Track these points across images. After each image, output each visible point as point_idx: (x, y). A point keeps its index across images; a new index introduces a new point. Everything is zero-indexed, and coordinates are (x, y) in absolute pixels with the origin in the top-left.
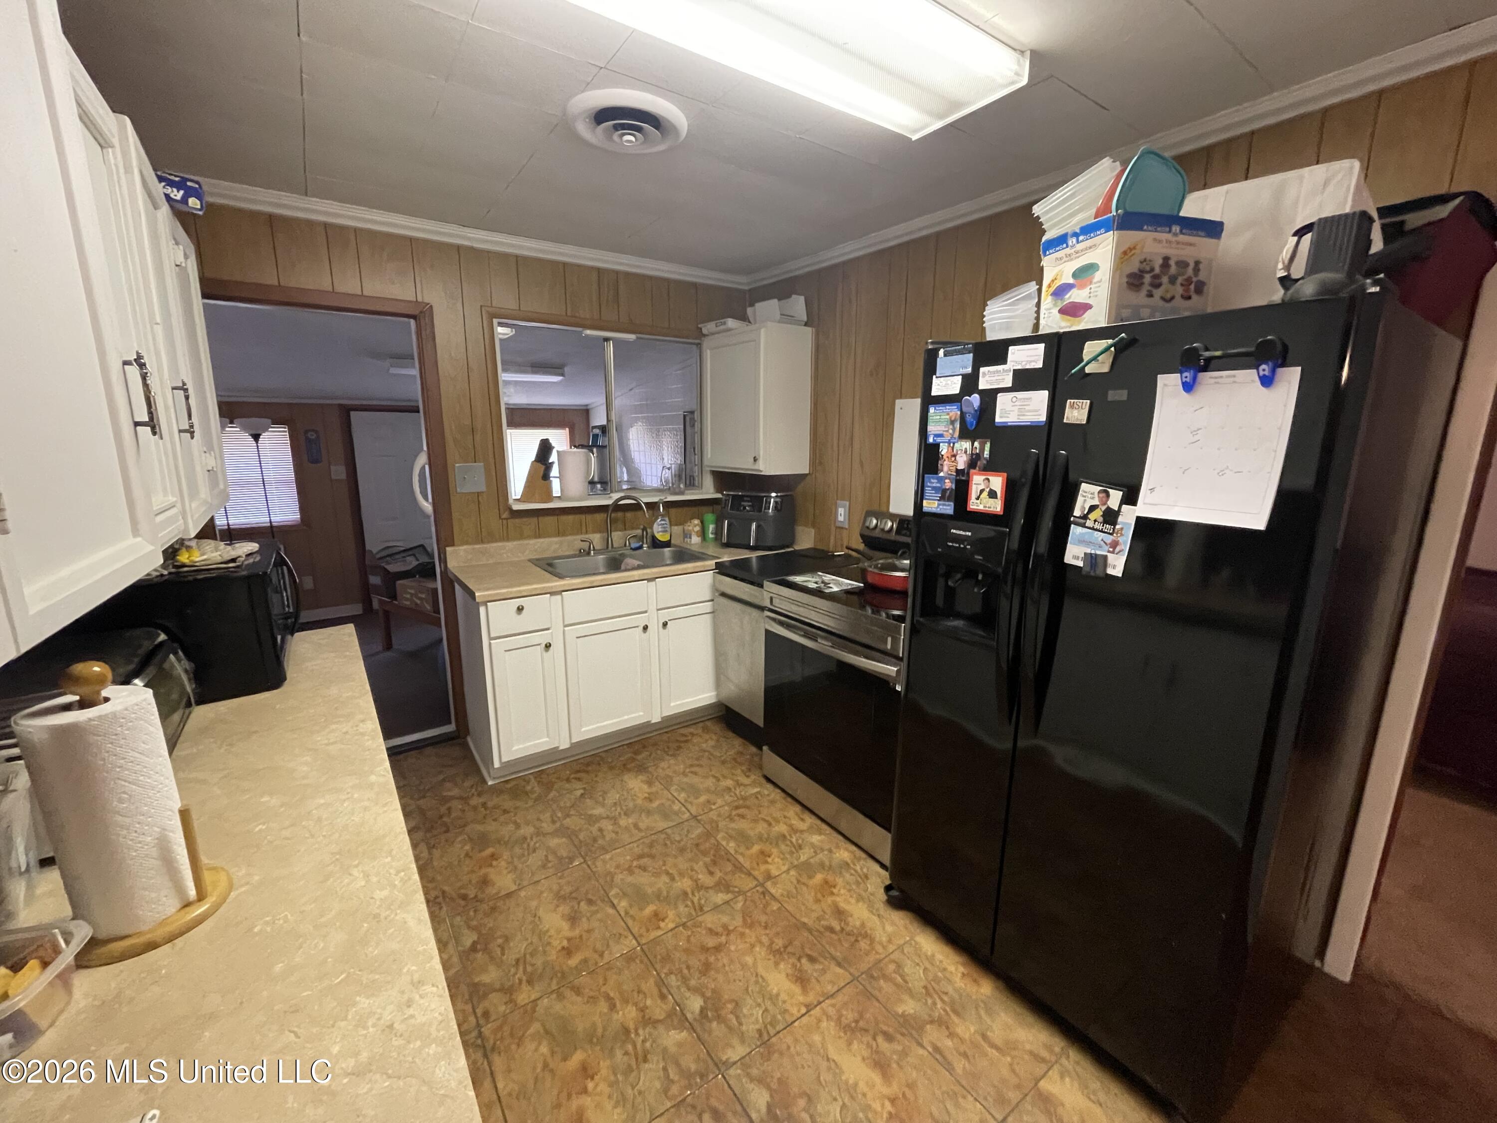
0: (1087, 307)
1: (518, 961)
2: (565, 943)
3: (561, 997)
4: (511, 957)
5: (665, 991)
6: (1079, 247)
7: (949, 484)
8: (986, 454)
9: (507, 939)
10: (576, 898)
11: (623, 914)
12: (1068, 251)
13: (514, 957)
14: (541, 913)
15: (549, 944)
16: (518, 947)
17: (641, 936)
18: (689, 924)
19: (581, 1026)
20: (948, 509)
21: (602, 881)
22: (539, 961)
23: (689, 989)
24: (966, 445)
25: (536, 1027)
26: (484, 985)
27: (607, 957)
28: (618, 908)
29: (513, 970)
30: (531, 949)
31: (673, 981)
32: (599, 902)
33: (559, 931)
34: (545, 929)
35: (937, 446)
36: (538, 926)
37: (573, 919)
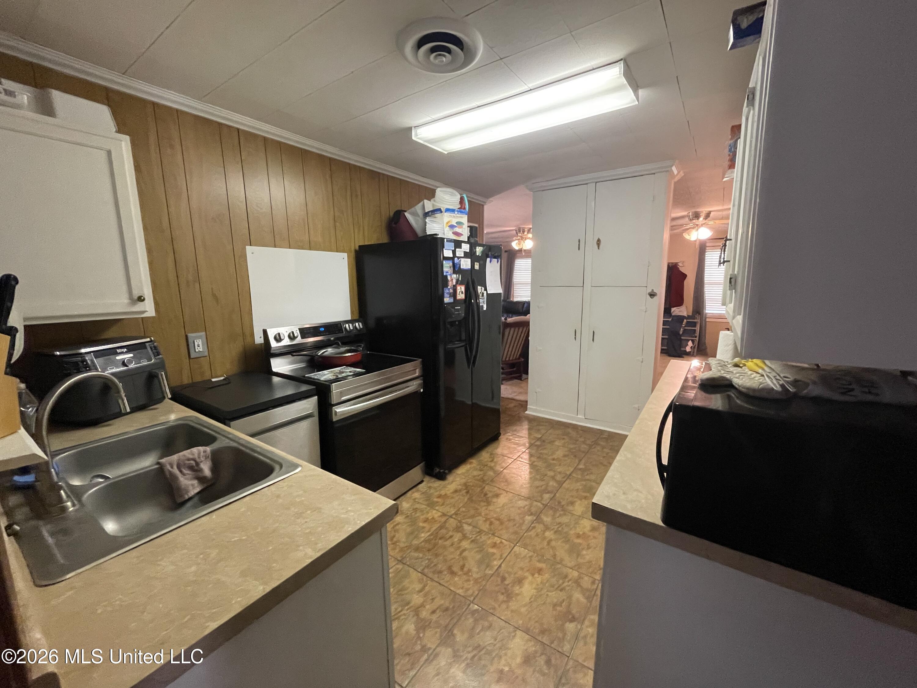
0: (462, 235)
1: (561, 590)
2: (536, 575)
3: (562, 560)
4: (562, 595)
5: (531, 528)
6: (458, 215)
7: (451, 291)
8: (460, 279)
9: (555, 606)
10: (505, 589)
11: (502, 560)
12: (454, 215)
13: (561, 593)
14: (527, 600)
15: (541, 582)
16: (554, 596)
17: (510, 547)
18: (492, 532)
19: (567, 546)
20: (452, 300)
21: (484, 583)
22: (554, 580)
23: (524, 521)
24: (454, 276)
25: (580, 560)
26: (584, 595)
27: (531, 554)
28: (499, 564)
29: (568, 588)
30: (552, 589)
31: (524, 527)
32: (501, 575)
33: (531, 583)
34: (535, 591)
35: (446, 276)
36: (536, 596)
37: (520, 581)
